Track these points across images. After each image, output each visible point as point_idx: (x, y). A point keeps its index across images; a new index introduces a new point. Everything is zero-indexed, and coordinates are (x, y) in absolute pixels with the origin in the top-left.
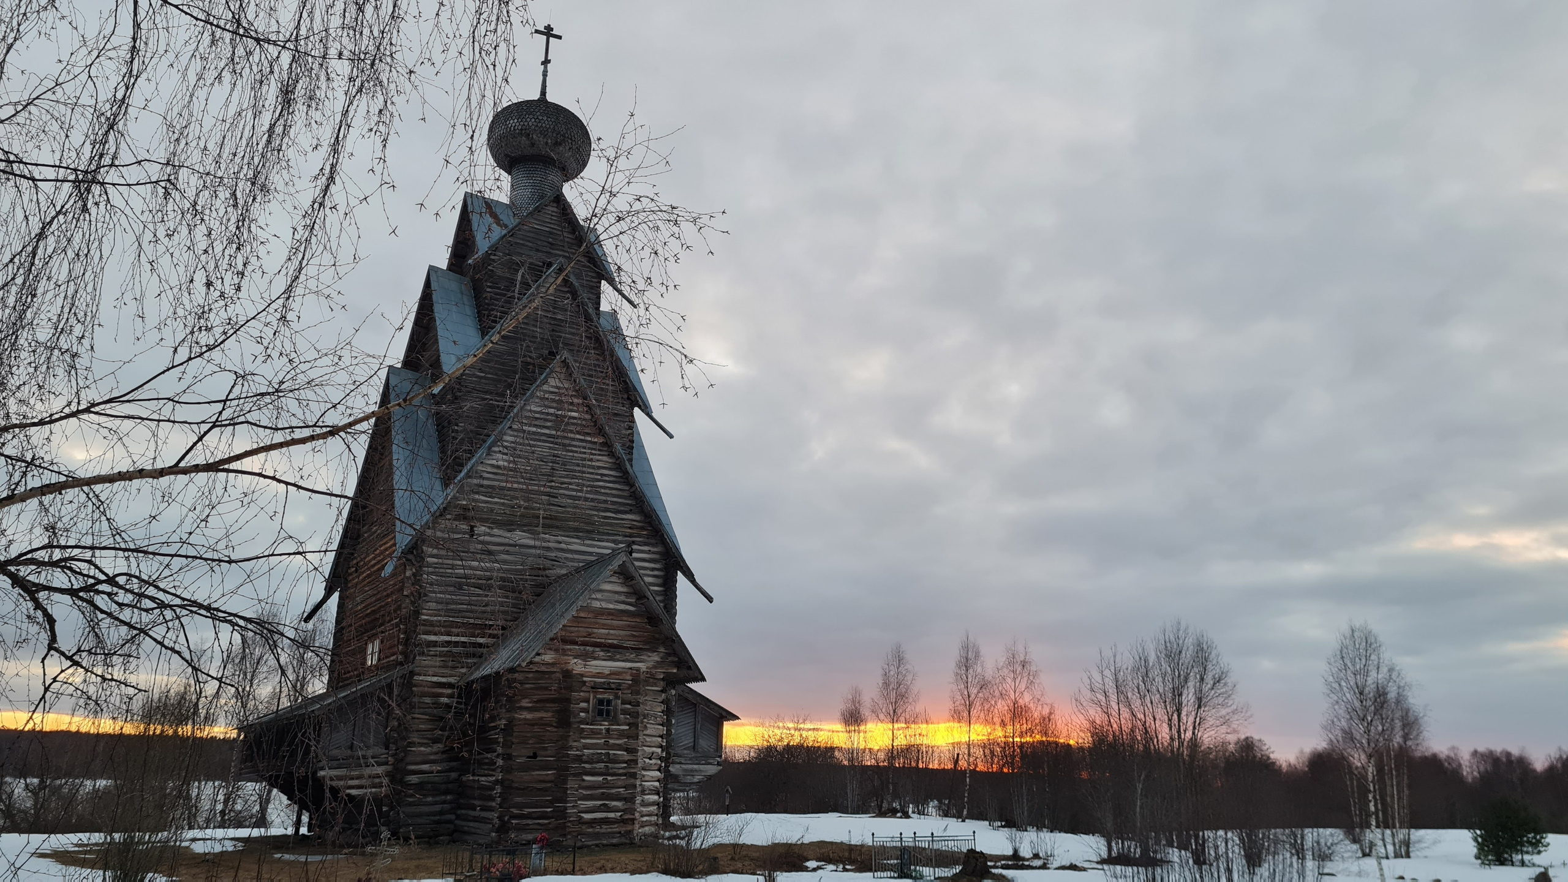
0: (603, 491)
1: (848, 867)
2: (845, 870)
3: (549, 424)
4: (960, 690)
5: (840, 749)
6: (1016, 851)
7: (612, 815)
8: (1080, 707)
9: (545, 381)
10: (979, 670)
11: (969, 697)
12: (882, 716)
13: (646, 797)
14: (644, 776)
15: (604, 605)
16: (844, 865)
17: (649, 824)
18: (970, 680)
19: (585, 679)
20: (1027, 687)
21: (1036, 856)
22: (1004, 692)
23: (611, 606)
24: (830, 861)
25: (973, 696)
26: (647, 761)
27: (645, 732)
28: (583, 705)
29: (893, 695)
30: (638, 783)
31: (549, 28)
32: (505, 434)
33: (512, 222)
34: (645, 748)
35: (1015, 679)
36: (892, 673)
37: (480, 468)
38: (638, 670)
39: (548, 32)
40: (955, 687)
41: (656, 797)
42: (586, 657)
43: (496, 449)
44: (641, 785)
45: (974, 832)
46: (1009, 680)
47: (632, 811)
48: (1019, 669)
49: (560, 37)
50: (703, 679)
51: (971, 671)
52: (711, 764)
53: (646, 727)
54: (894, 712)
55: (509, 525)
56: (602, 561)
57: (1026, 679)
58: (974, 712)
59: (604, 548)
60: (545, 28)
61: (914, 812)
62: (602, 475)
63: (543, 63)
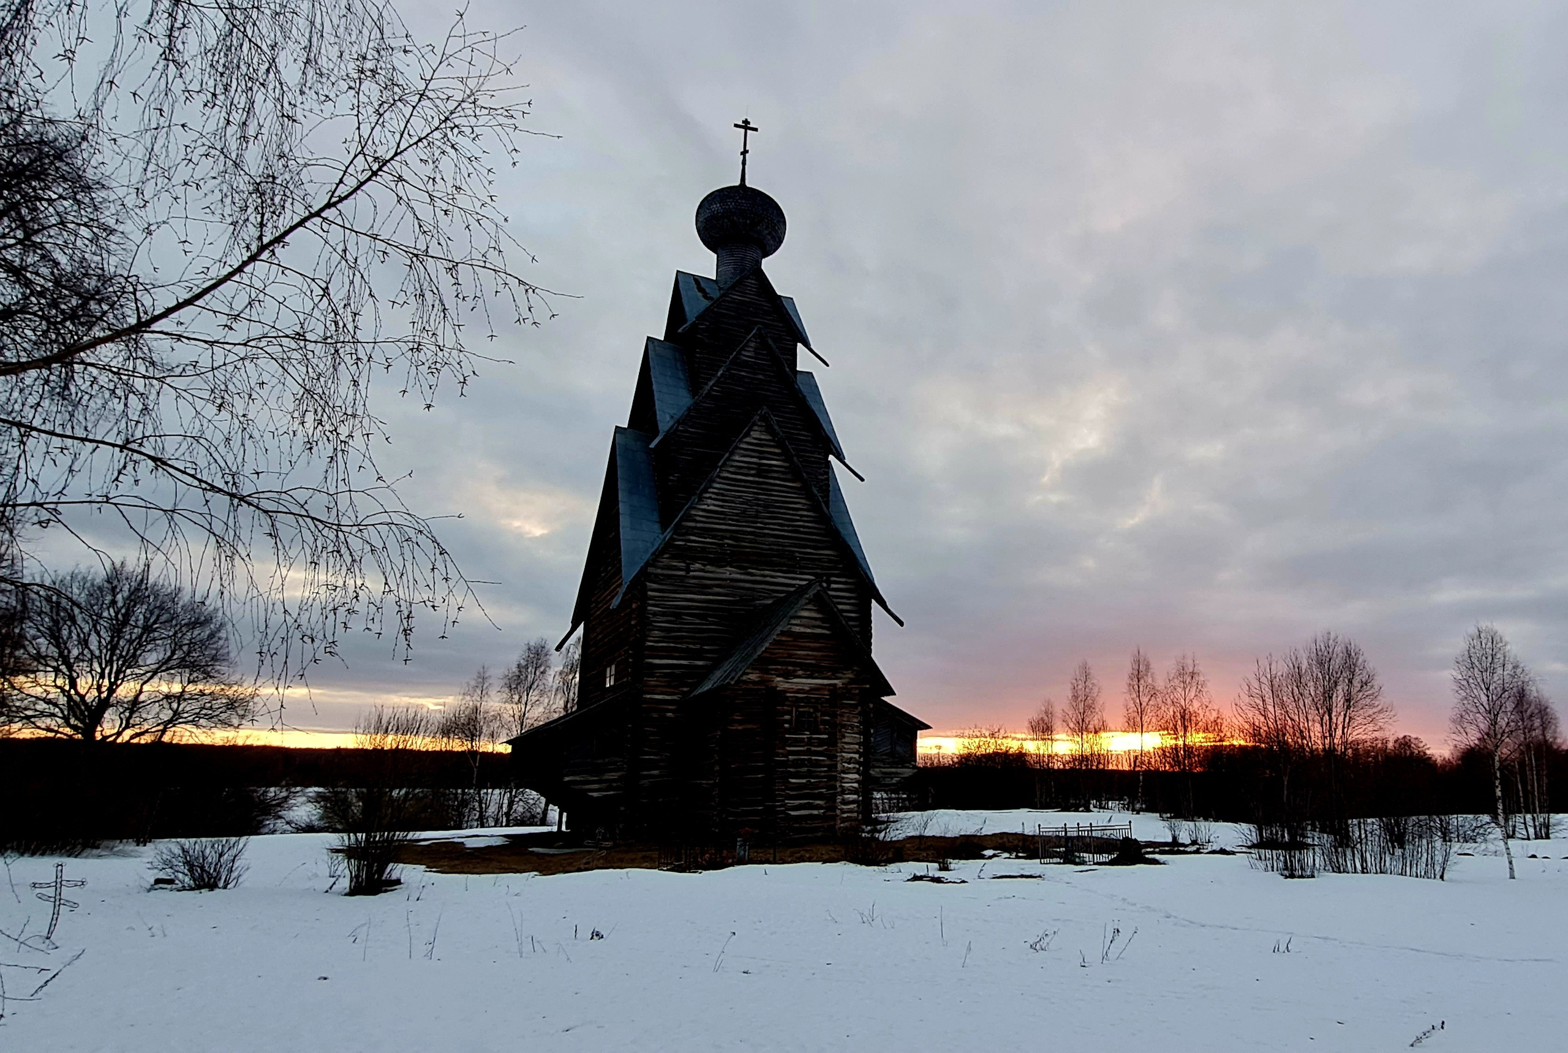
0: (802, 529)
1: (1020, 855)
2: (1017, 857)
3: (753, 472)
4: (1133, 699)
5: (1031, 755)
6: (1174, 838)
7: (815, 812)
8: (1240, 711)
9: (747, 435)
10: (1150, 680)
11: (1141, 704)
12: (1072, 725)
13: (846, 796)
14: (843, 778)
15: (802, 630)
16: (1018, 852)
17: (848, 819)
18: (1141, 689)
19: (788, 695)
20: (1196, 696)
21: (1194, 843)
22: (1175, 700)
23: (809, 631)
24: (1005, 850)
25: (1144, 704)
26: (846, 765)
27: (843, 740)
28: (787, 717)
29: (1081, 706)
30: (838, 784)
31: (746, 122)
32: (714, 481)
33: (716, 294)
34: (844, 754)
35: (1184, 688)
36: (1080, 687)
37: (693, 512)
38: (835, 685)
39: (746, 126)
40: (1128, 696)
41: (855, 797)
42: (787, 675)
43: (708, 495)
44: (841, 786)
45: (1130, 822)
46: (1179, 690)
47: (834, 808)
48: (1188, 679)
49: (756, 130)
50: (895, 694)
51: (1142, 681)
52: (908, 767)
53: (844, 737)
54: (1083, 721)
55: (719, 561)
56: (801, 590)
57: (1195, 688)
58: (1146, 719)
59: (802, 579)
60: (743, 122)
61: (1095, 807)
62: (802, 516)
63: (742, 153)
